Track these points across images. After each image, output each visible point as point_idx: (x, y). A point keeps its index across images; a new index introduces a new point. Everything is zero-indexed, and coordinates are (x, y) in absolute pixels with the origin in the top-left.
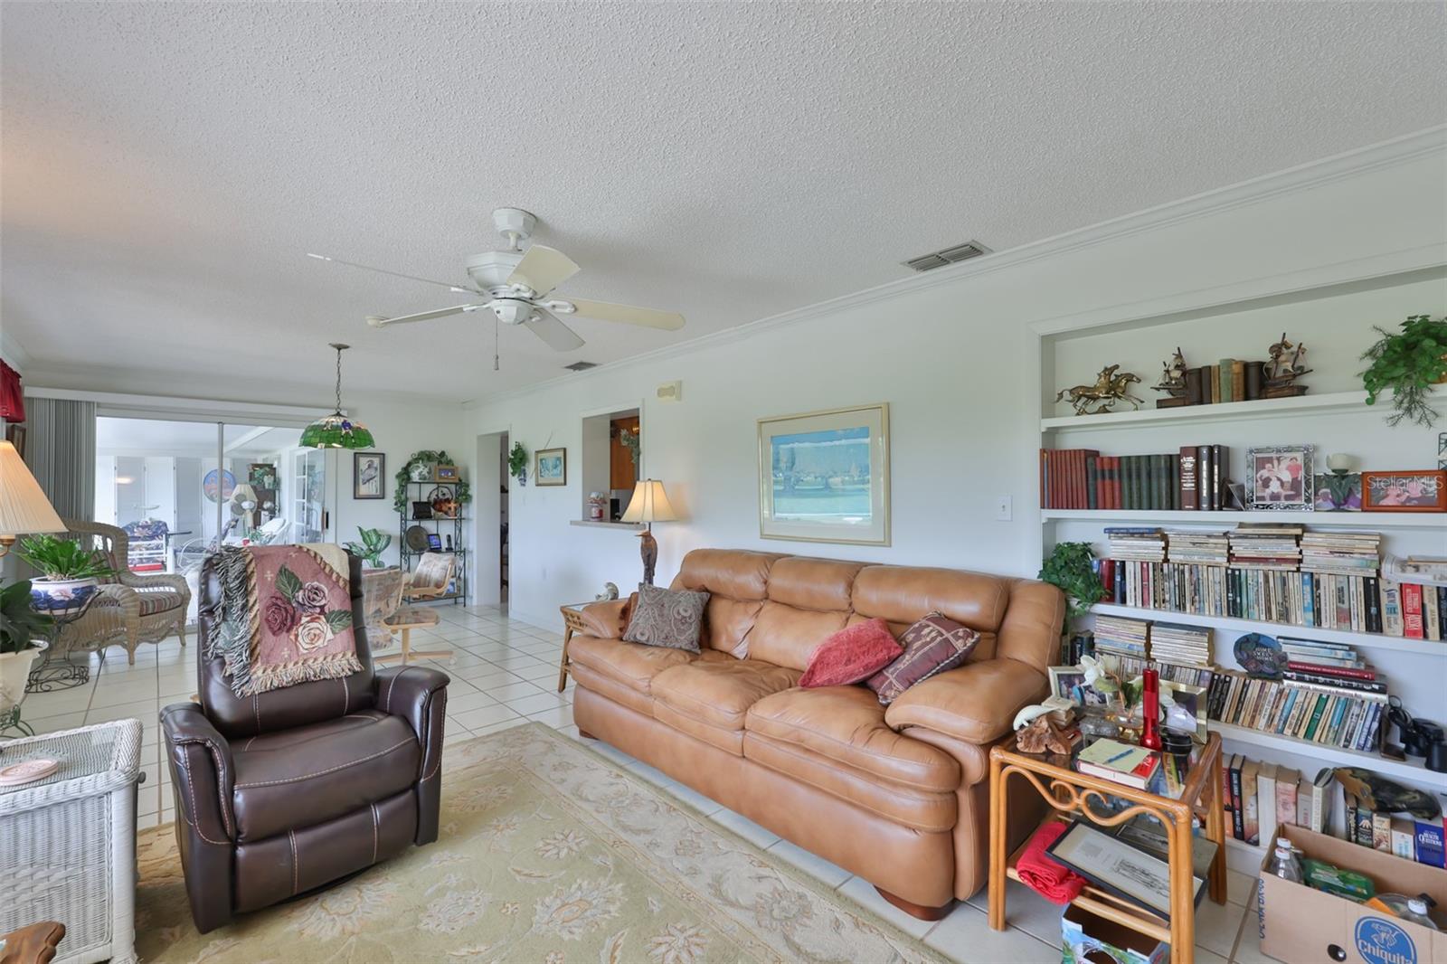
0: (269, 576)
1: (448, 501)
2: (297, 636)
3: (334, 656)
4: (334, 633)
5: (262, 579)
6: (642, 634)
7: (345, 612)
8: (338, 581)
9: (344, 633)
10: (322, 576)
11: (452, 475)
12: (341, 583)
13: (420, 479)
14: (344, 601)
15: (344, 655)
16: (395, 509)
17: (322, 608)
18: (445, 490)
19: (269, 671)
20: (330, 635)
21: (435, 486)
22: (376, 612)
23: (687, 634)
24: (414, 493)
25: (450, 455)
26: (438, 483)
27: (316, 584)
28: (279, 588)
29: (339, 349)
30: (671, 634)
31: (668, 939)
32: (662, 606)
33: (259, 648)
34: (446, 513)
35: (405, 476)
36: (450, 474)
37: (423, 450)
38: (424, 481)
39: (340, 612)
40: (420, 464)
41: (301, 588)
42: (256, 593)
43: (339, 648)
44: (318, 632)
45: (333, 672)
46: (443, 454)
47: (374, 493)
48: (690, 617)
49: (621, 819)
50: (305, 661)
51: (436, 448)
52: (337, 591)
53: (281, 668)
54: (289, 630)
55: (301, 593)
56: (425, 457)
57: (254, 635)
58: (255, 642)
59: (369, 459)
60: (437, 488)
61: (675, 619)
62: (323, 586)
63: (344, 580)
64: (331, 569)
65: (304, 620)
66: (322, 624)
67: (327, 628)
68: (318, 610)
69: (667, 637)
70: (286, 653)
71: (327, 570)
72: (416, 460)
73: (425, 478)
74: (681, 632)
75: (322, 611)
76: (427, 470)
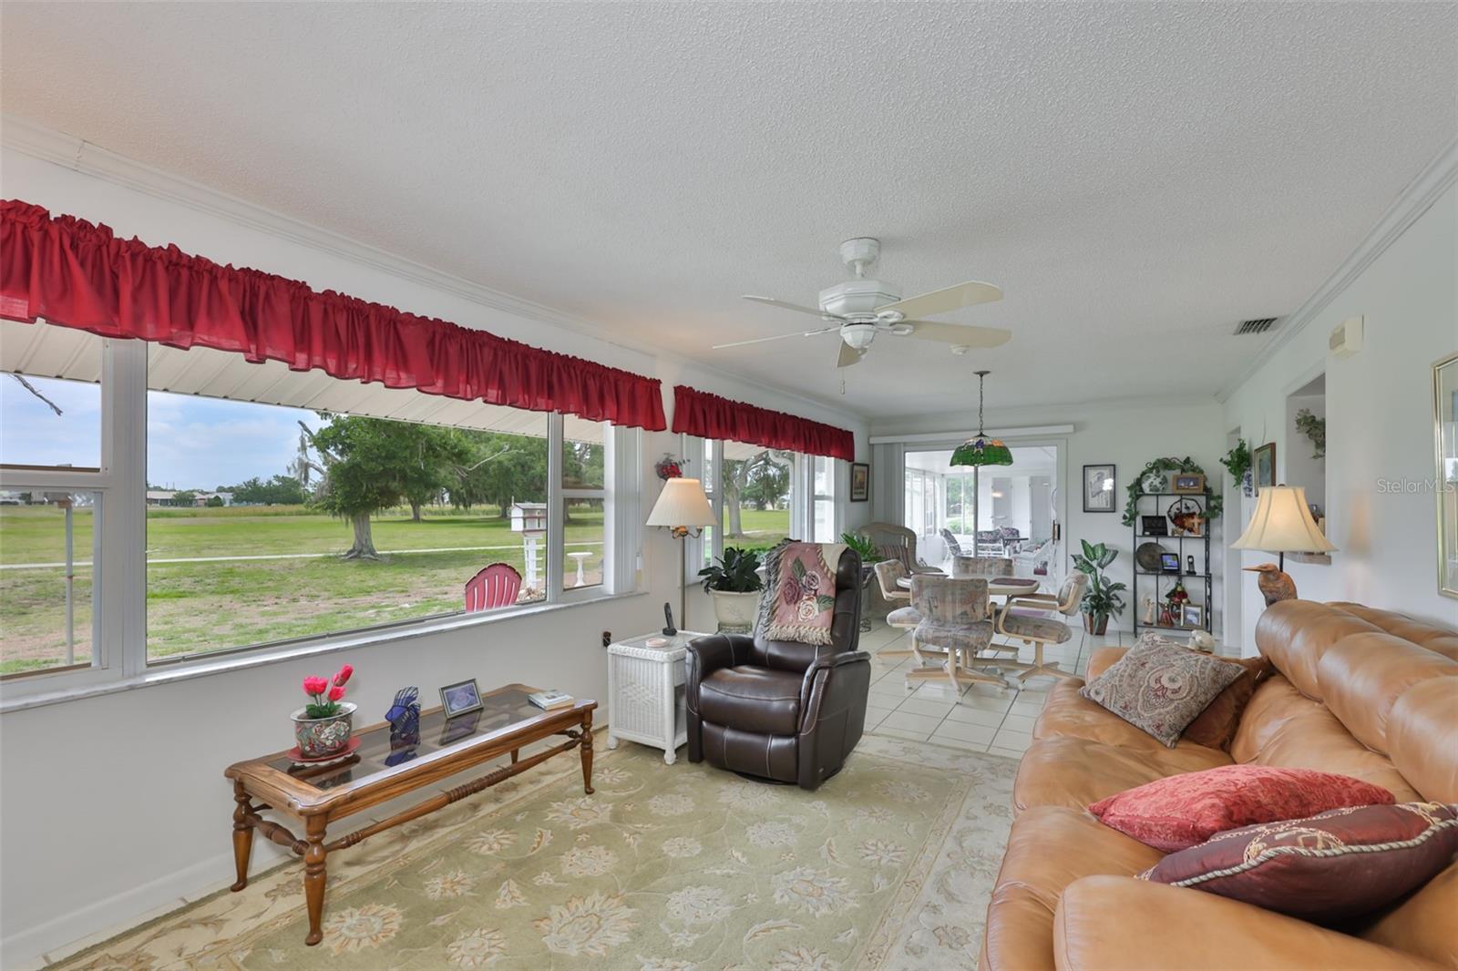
0: (790, 563)
1: (1192, 515)
2: (799, 608)
3: (816, 628)
4: (819, 611)
5: (786, 564)
6: (1097, 693)
7: (829, 597)
8: (827, 573)
9: (825, 613)
10: (818, 568)
11: (1195, 485)
12: (829, 575)
13: (1151, 490)
14: (829, 589)
15: (821, 629)
16: (1124, 524)
17: (816, 591)
18: (1190, 504)
19: (778, 628)
20: (817, 613)
21: (1178, 498)
22: (962, 614)
23: (1157, 711)
24: (1148, 507)
25: (1197, 462)
26: (1181, 495)
27: (814, 573)
28: (793, 572)
29: (982, 376)
30: (1133, 704)
31: (808, 958)
32: (1143, 664)
33: (777, 612)
34: (1191, 530)
35: (1138, 488)
36: (1192, 484)
37: (1161, 457)
38: (1157, 493)
39: (825, 597)
40: (1152, 476)
41: (805, 574)
42: (781, 573)
43: (818, 623)
44: (811, 608)
45: (810, 639)
46: (1187, 460)
47: (1104, 506)
48: (1175, 692)
49: (953, 873)
50: (799, 626)
51: (1179, 454)
52: (826, 581)
53: (785, 628)
54: (795, 603)
55: (805, 577)
56: (1164, 464)
57: (775, 602)
58: (776, 605)
59: (1099, 471)
60: (1180, 501)
61: (1148, 686)
62: (817, 575)
63: (832, 573)
64: (825, 564)
65: (805, 597)
66: (814, 604)
67: (816, 606)
68: (813, 592)
69: (1125, 707)
70: (791, 618)
71: (822, 564)
72: (1150, 470)
73: (1158, 490)
74: (1148, 705)
75: (815, 595)
76: (1159, 480)
